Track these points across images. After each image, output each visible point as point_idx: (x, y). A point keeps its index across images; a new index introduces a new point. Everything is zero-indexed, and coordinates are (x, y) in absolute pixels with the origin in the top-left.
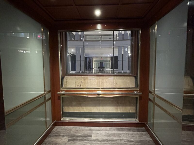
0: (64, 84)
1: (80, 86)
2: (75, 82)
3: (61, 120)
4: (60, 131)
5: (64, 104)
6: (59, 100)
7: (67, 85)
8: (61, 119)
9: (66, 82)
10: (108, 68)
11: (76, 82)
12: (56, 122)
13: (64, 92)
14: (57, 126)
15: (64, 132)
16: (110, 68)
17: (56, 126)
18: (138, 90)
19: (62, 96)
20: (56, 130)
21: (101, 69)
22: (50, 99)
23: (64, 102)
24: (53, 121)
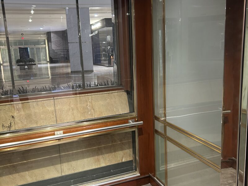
1: (10, 127)
10: (42, 62)
16: (48, 60)
18: (134, 118)
21: (25, 65)
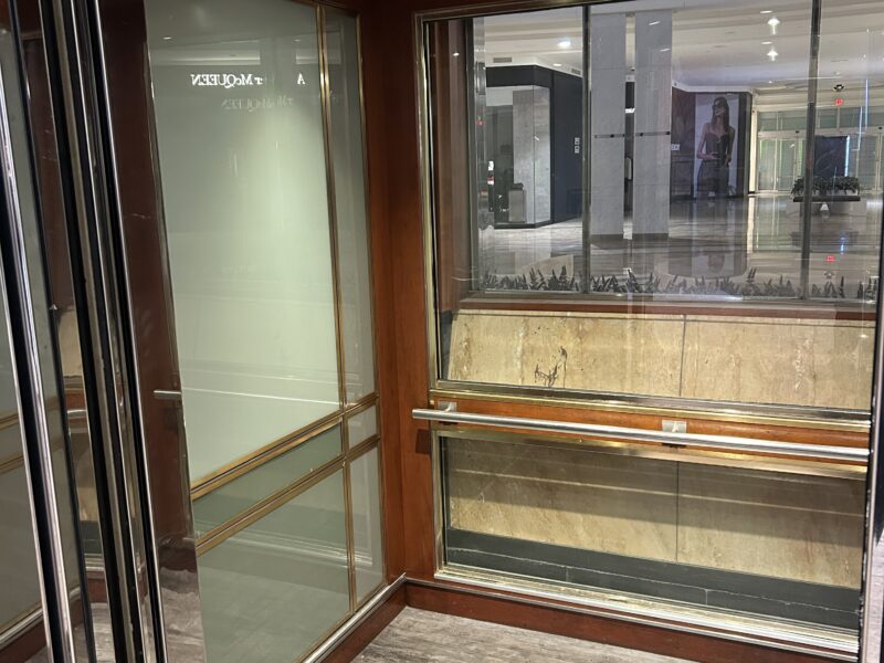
0: (452, 358)
1: (552, 377)
2: (519, 349)
3: (437, 575)
4: (429, 638)
5: (451, 480)
6: (428, 456)
7: (470, 362)
8: (433, 570)
9: (467, 349)
11: (523, 352)
12: (407, 583)
13: (451, 406)
14: (413, 610)
15: (448, 645)
17: (407, 608)
19: (444, 434)
20: (408, 627)
21: (821, 200)
22: (371, 443)
23: (451, 470)
24: (392, 576)
